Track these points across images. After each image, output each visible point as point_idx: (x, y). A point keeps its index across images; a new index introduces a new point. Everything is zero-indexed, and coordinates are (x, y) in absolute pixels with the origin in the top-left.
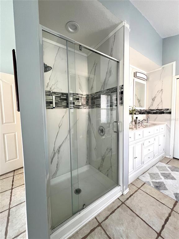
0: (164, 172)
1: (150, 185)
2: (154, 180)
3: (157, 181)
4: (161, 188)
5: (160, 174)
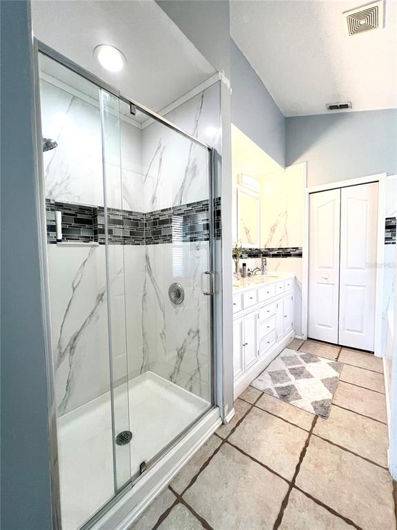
0: (294, 367)
1: (271, 394)
2: (279, 385)
3: (284, 385)
4: (290, 397)
5: (288, 371)
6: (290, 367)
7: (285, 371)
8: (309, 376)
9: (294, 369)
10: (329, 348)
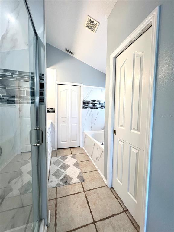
1: (61, 186)
2: (60, 178)
3: (62, 177)
4: (68, 181)
5: (60, 169)
6: (59, 166)
7: (58, 169)
8: (69, 166)
9: (61, 166)
10: (67, 150)
